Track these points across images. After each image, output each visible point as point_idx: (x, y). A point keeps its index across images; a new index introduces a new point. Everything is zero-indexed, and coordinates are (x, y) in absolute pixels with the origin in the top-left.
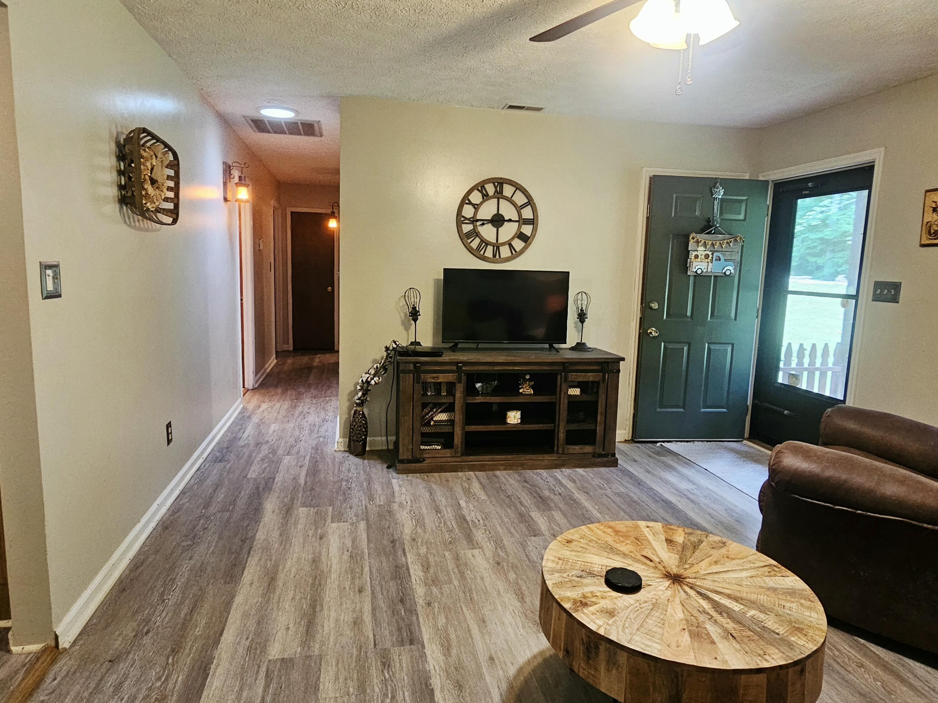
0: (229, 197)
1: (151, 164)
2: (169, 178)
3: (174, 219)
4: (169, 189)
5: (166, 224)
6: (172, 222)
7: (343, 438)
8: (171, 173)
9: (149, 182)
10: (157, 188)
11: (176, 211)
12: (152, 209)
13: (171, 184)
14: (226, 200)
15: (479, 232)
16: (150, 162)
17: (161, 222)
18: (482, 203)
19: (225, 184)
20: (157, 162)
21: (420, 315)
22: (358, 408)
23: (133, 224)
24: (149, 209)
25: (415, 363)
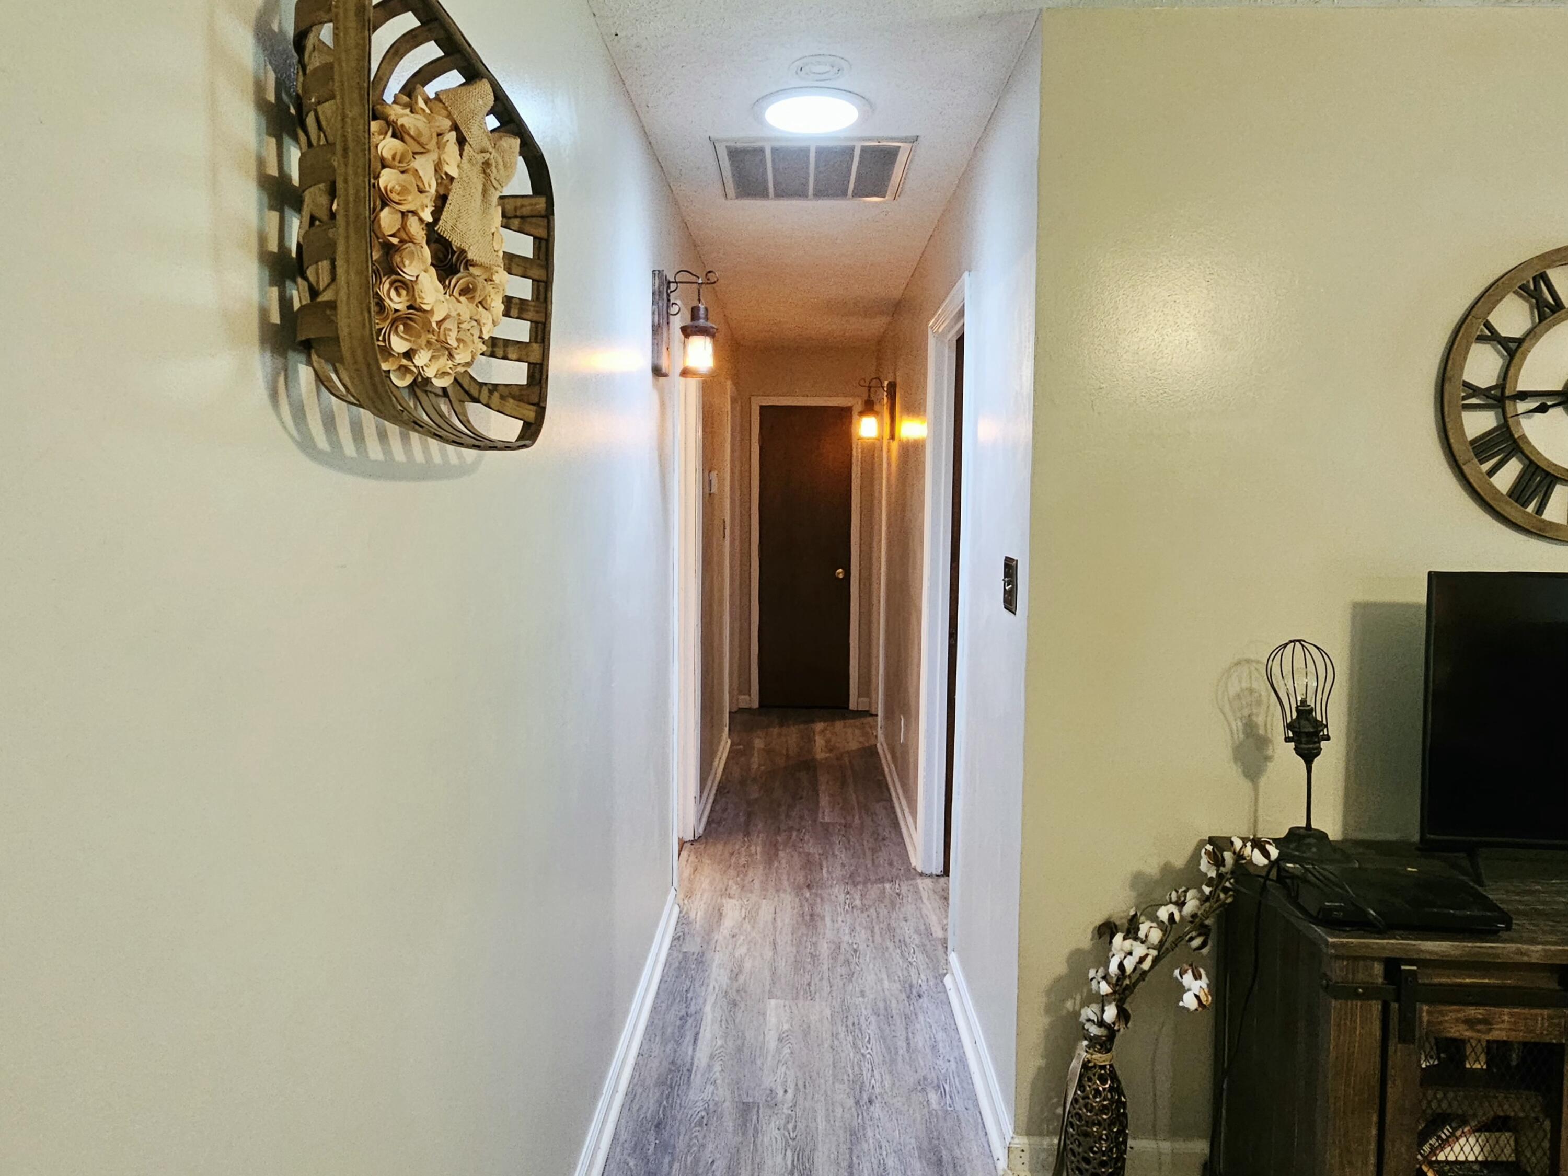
0: (664, 364)
1: (438, 168)
2: (512, 262)
3: (527, 425)
4: (512, 306)
5: (493, 446)
6: (520, 438)
7: (1029, 1133)
8: (524, 246)
9: (427, 252)
10: (465, 291)
11: (536, 389)
12: (439, 383)
13: (522, 288)
14: (657, 372)
15: (1523, 437)
16: (434, 156)
17: (478, 436)
18: (1532, 335)
19: (656, 329)
20: (466, 165)
21: (1328, 738)
22: (1097, 1056)
23: (349, 449)
24: (427, 381)
25: (1392, 965)
